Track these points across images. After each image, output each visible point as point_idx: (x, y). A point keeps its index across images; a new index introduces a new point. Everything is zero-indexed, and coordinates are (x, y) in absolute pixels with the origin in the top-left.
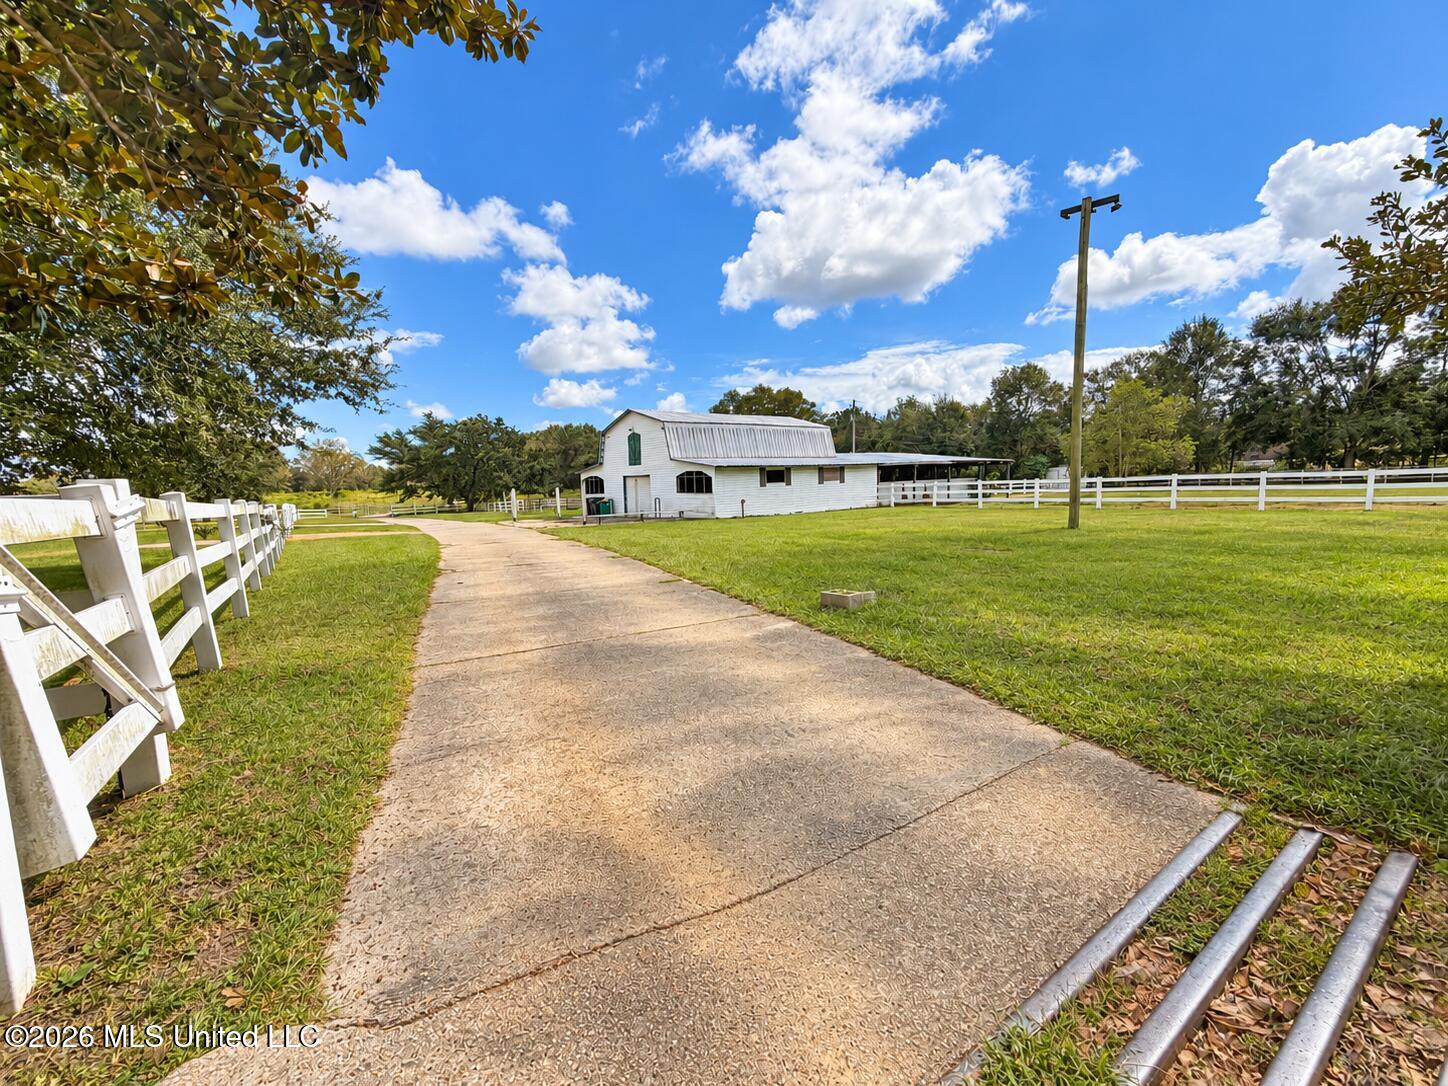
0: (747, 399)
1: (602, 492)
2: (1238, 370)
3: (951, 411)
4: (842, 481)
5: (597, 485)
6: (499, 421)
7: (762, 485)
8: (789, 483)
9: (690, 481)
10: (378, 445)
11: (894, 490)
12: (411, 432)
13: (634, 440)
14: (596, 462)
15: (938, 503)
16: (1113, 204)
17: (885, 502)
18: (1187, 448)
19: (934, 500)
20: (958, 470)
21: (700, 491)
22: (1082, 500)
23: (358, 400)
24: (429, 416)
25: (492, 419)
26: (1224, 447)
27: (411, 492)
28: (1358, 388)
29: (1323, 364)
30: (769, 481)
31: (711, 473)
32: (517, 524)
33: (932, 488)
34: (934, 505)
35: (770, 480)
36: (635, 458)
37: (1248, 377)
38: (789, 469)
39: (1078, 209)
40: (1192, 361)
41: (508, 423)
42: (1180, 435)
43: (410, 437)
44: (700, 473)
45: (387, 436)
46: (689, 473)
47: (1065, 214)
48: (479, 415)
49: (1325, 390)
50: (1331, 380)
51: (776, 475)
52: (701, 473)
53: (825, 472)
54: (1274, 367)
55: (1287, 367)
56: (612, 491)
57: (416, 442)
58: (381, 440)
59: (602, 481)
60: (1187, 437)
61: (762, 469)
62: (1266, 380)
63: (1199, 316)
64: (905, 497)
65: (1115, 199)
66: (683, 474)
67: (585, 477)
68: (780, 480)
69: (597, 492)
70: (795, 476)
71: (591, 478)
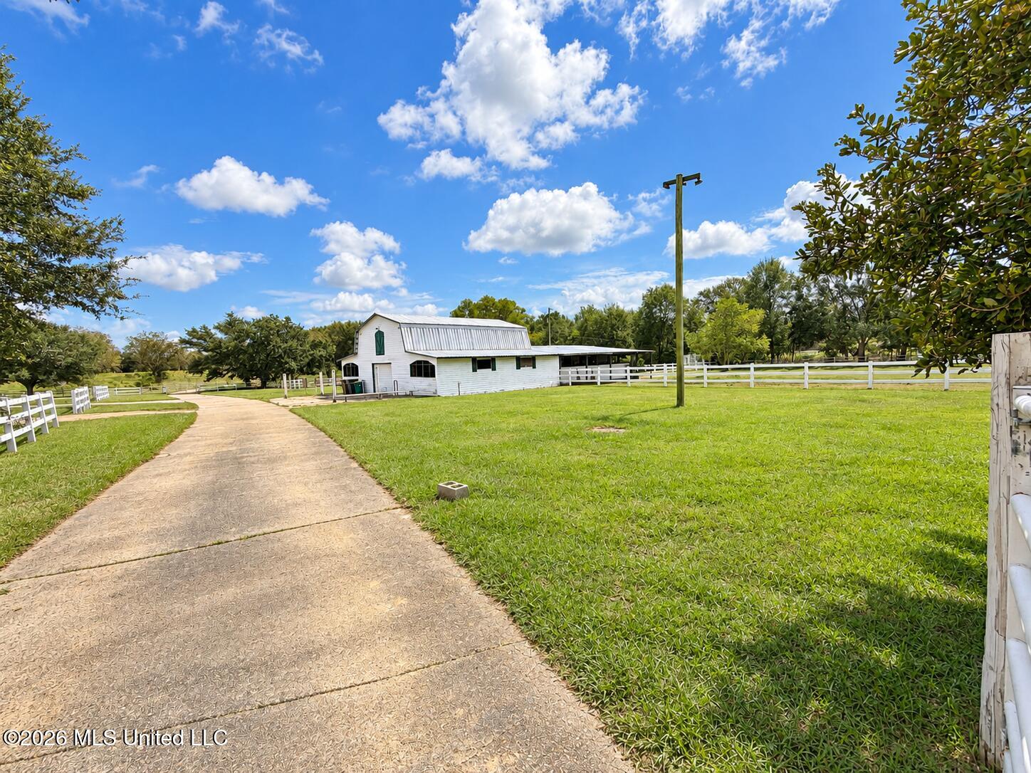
0: (478, 307)
1: (357, 375)
2: (794, 292)
3: (616, 317)
4: (534, 367)
5: (353, 370)
6: (288, 319)
7: (474, 370)
8: (494, 369)
9: (420, 368)
11: (571, 372)
13: (380, 337)
14: (352, 352)
15: (601, 383)
16: (696, 180)
17: (565, 381)
18: (764, 343)
19: (599, 380)
20: (618, 359)
21: (426, 375)
22: (685, 381)
23: (97, 308)
24: (230, 315)
25: (282, 318)
26: (787, 343)
27: (215, 374)
28: (864, 305)
29: (842, 289)
30: (479, 368)
31: (434, 362)
33: (597, 372)
34: (599, 384)
35: (481, 367)
36: (380, 350)
37: (800, 297)
38: (494, 359)
39: (673, 182)
40: (766, 286)
41: (295, 321)
42: (759, 335)
43: (213, 331)
44: (426, 362)
45: (194, 330)
46: (418, 362)
47: (667, 185)
48: (272, 315)
49: (845, 306)
50: (848, 301)
51: (484, 363)
52: (428, 362)
53: (524, 361)
54: (814, 290)
55: (822, 291)
56: (364, 375)
57: (219, 335)
58: (189, 334)
59: (356, 367)
60: (764, 336)
61: (474, 359)
62: (811, 299)
63: (769, 258)
64: (578, 378)
65: (697, 176)
66: (414, 363)
67: (344, 363)
68: (488, 367)
69: (353, 375)
70: (498, 364)
71: (348, 364)
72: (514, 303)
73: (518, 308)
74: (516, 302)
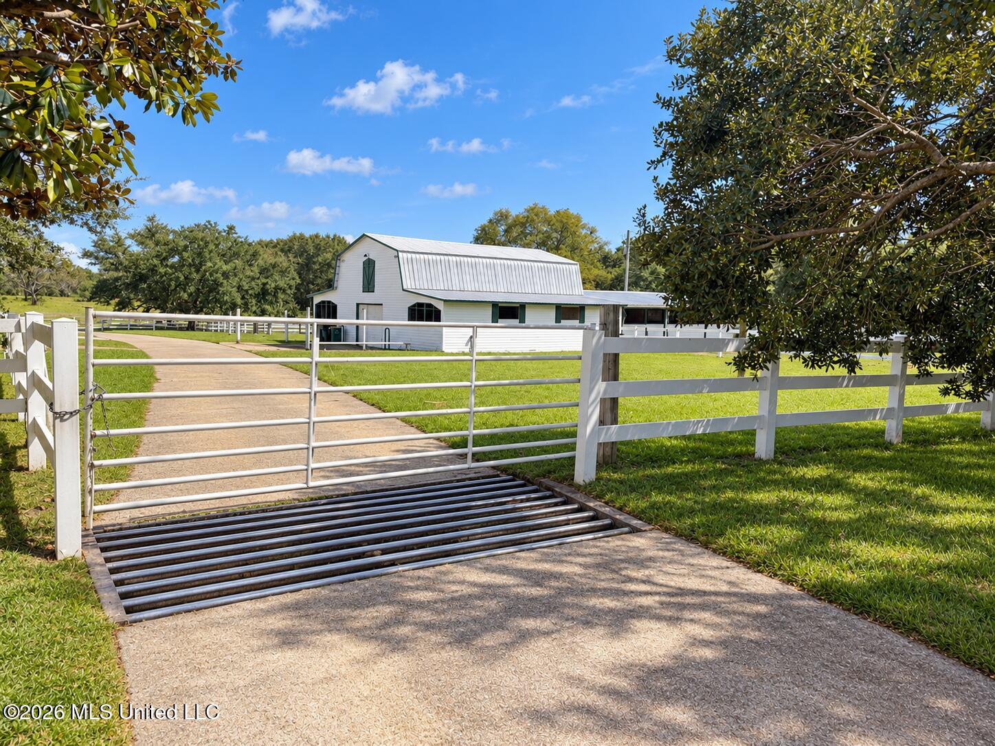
1: (335, 318)
4: (580, 322)
5: (330, 310)
6: (231, 228)
7: (494, 322)
8: (522, 321)
9: (421, 312)
10: (92, 249)
12: (132, 237)
13: (369, 266)
14: (330, 285)
21: (428, 320)
24: (152, 219)
25: (222, 227)
30: (500, 318)
31: (440, 306)
32: (238, 346)
35: (502, 317)
36: (369, 286)
38: (523, 306)
43: (128, 242)
44: (430, 305)
46: (419, 304)
48: (209, 222)
51: (508, 312)
53: (568, 313)
56: (345, 318)
57: (135, 248)
59: (335, 307)
61: (495, 305)
66: (414, 305)
67: (317, 299)
68: (515, 317)
69: (329, 317)
70: (530, 315)
71: (323, 302)
72: (578, 218)
73: (584, 227)
74: (582, 215)
